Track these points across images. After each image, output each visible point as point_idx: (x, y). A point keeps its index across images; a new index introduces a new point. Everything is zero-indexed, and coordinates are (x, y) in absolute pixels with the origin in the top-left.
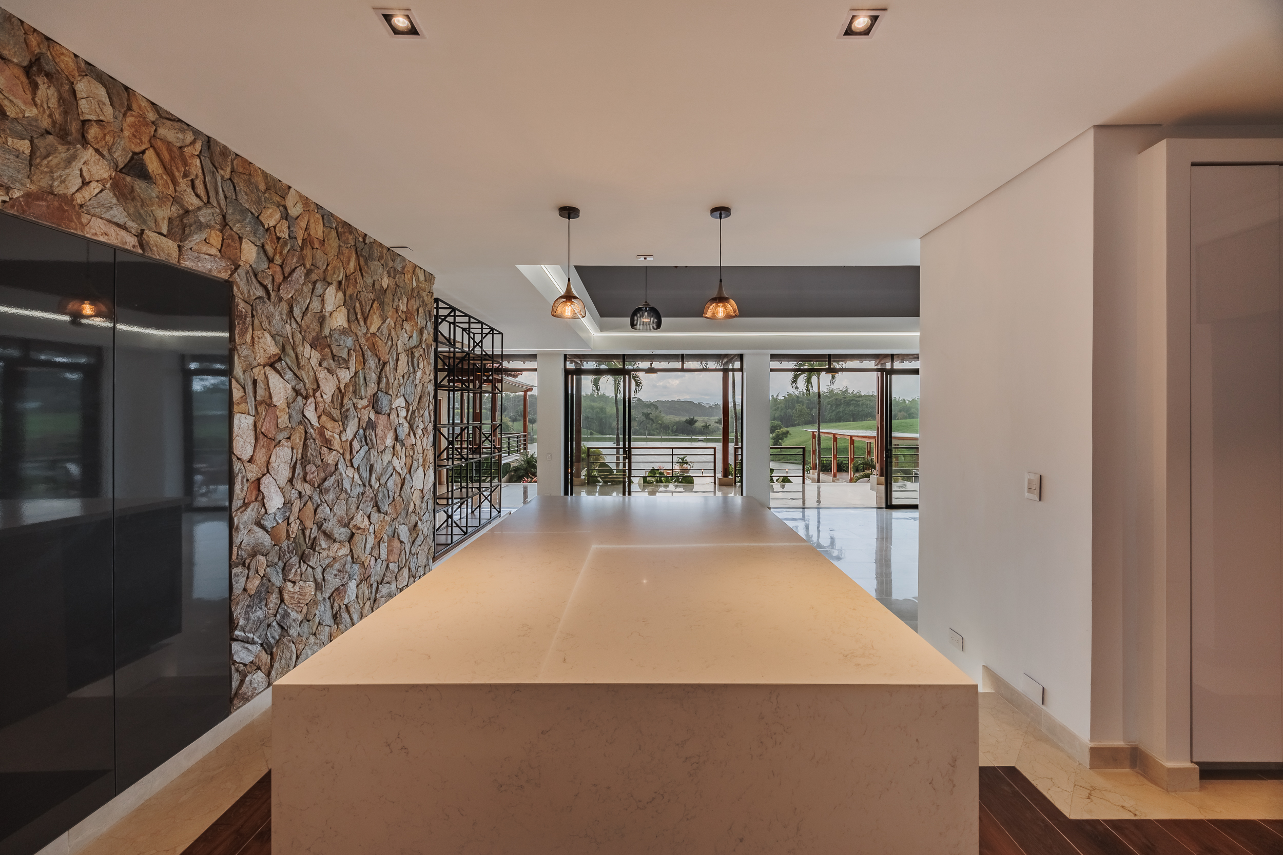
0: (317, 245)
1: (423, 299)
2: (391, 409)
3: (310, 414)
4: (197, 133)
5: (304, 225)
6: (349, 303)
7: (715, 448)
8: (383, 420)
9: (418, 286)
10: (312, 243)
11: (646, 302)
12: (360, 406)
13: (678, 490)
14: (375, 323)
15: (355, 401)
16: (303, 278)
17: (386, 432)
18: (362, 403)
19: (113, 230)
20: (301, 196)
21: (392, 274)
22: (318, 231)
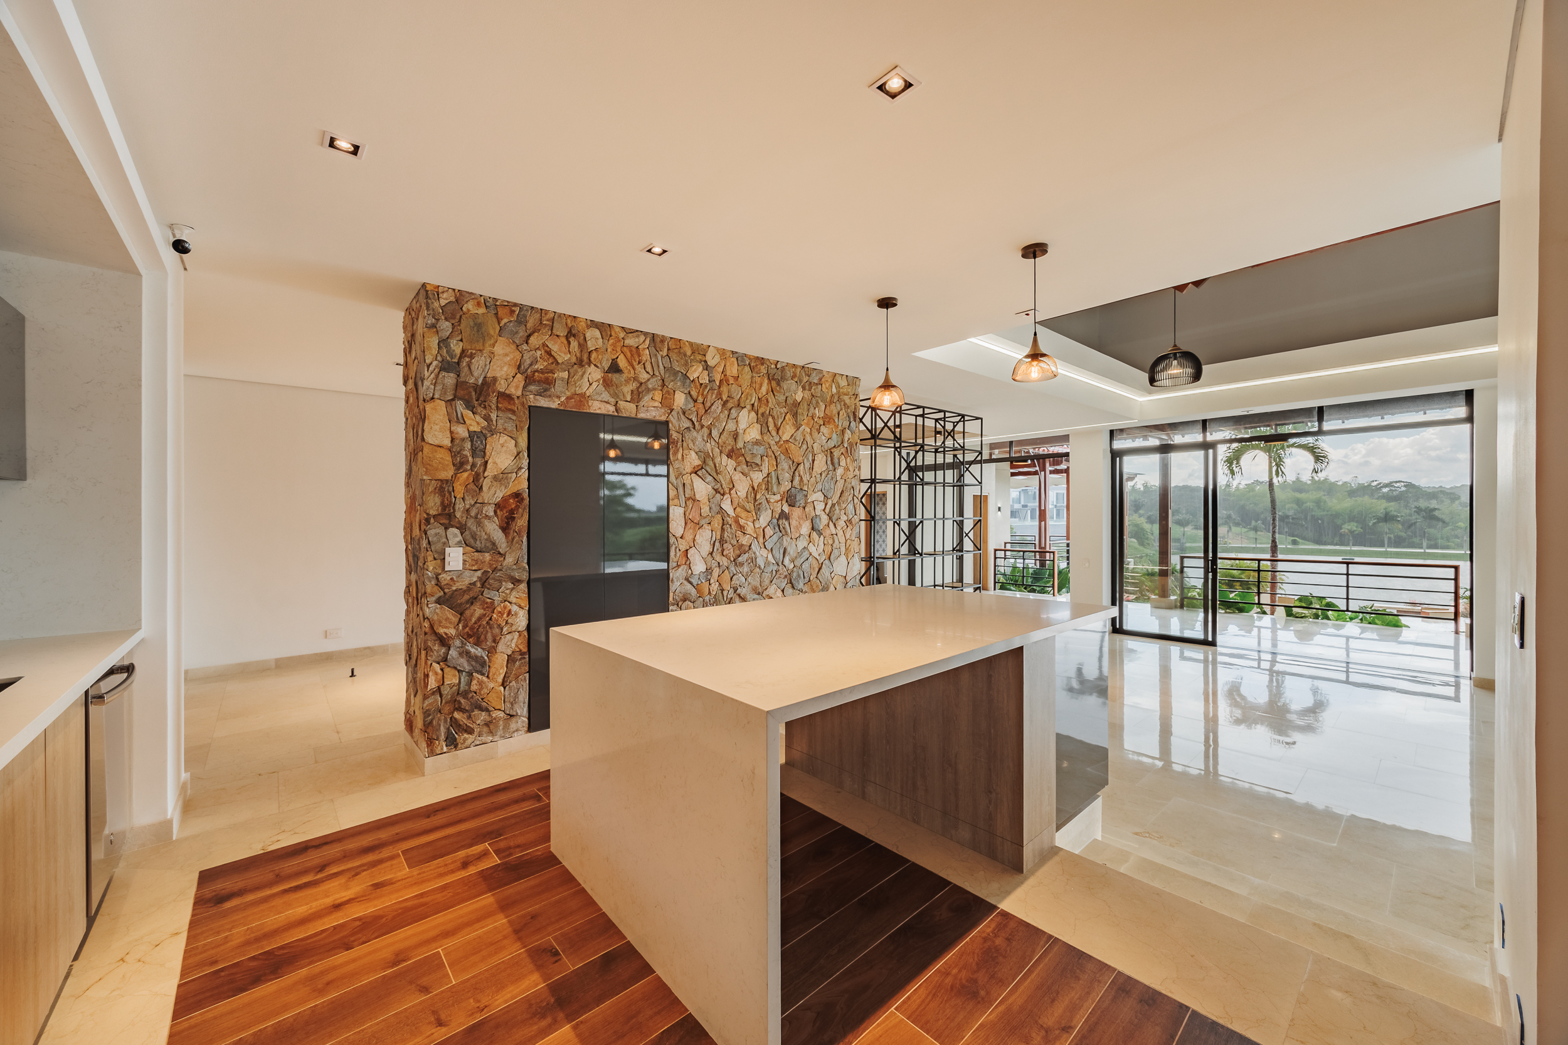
0: (731, 382)
1: (845, 403)
2: (806, 503)
3: (727, 506)
4: (646, 334)
5: (721, 369)
6: (762, 420)
7: (1456, 568)
8: (796, 512)
9: (838, 392)
10: (727, 381)
11: (1175, 346)
12: (772, 501)
13: (1367, 635)
14: (787, 432)
15: (768, 496)
16: (720, 408)
17: (801, 522)
18: (773, 498)
19: (603, 405)
20: (718, 349)
21: (807, 388)
22: (733, 370)
